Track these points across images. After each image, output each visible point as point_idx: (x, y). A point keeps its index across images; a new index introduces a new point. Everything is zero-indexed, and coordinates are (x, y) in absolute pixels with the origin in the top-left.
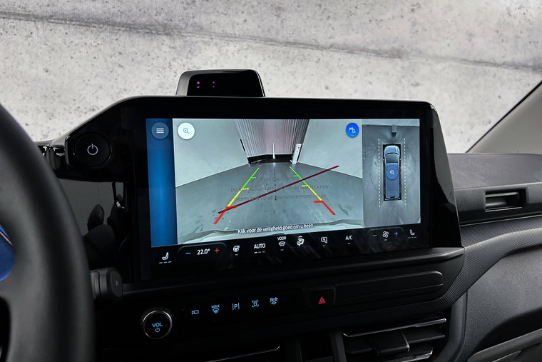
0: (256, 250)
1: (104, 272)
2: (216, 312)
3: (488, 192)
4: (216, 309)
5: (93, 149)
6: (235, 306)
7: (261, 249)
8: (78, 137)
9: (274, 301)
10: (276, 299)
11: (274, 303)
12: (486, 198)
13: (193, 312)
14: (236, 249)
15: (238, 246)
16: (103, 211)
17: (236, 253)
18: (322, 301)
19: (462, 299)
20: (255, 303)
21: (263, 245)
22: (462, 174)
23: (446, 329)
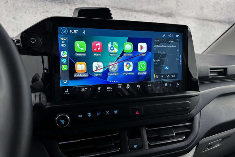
0: (108, 89)
1: (38, 94)
2: (90, 116)
3: (211, 69)
4: (89, 115)
5: (33, 40)
6: (98, 114)
7: (110, 89)
8: (27, 34)
9: (116, 112)
10: (117, 111)
11: (116, 113)
12: (210, 72)
13: (79, 116)
14: (99, 89)
15: (100, 88)
16: (39, 76)
17: (99, 91)
18: (137, 113)
19: (198, 115)
20: (107, 113)
21: (111, 88)
22: (200, 61)
23: (191, 127)
